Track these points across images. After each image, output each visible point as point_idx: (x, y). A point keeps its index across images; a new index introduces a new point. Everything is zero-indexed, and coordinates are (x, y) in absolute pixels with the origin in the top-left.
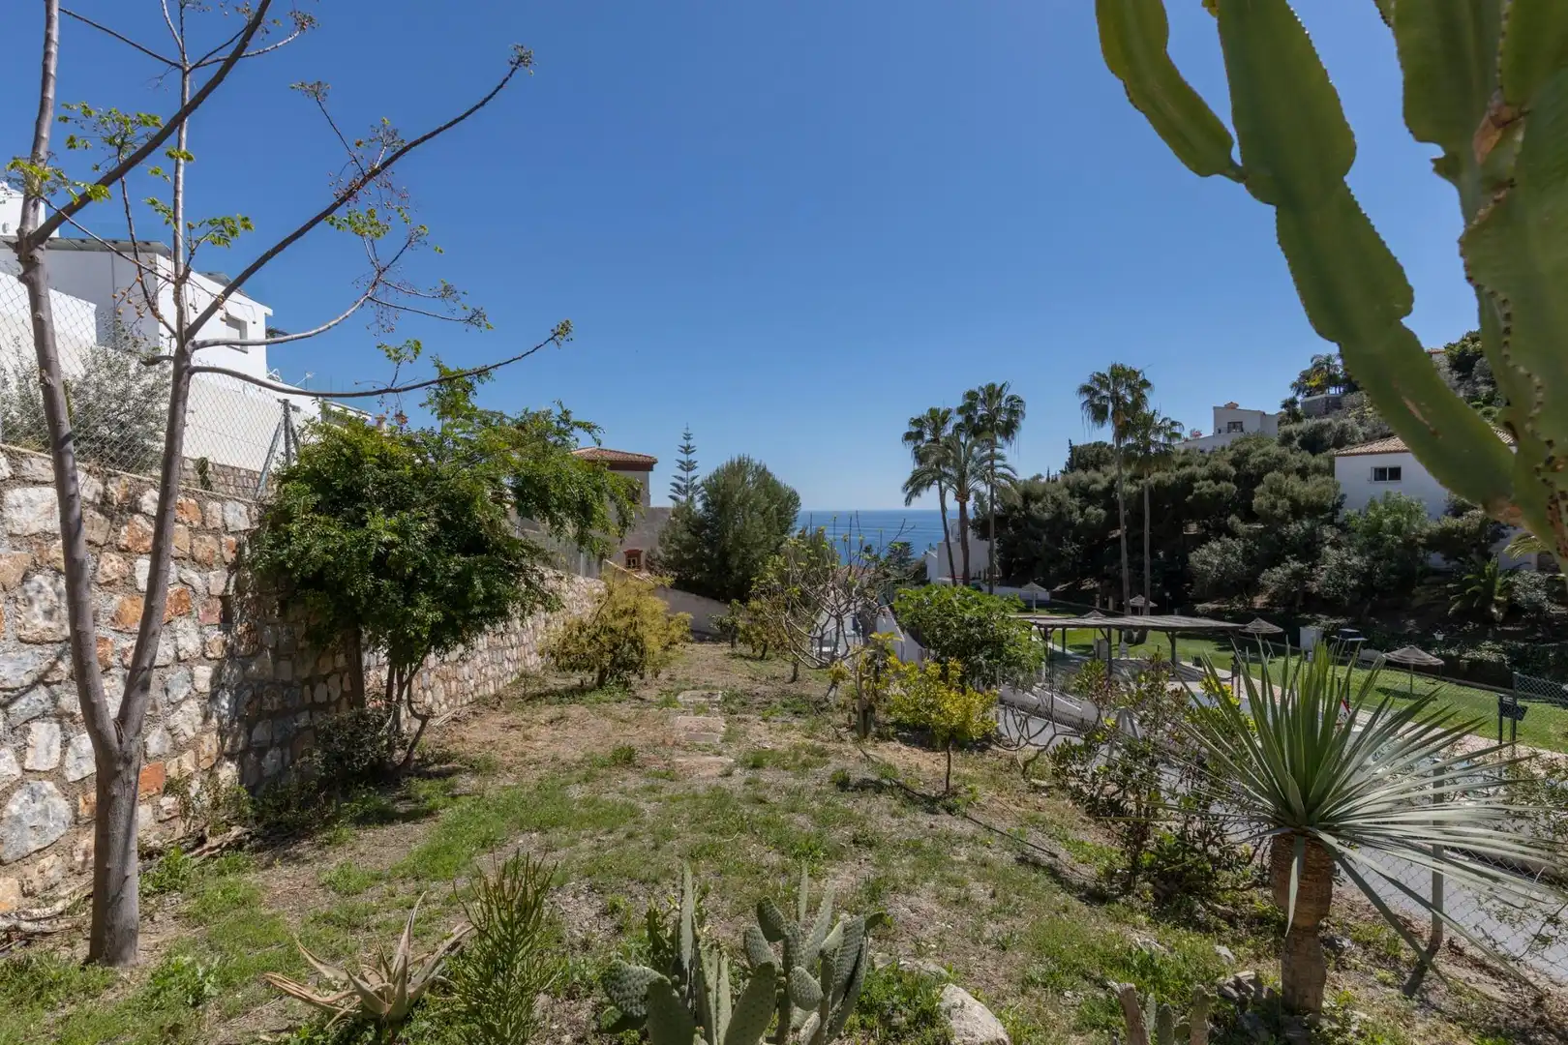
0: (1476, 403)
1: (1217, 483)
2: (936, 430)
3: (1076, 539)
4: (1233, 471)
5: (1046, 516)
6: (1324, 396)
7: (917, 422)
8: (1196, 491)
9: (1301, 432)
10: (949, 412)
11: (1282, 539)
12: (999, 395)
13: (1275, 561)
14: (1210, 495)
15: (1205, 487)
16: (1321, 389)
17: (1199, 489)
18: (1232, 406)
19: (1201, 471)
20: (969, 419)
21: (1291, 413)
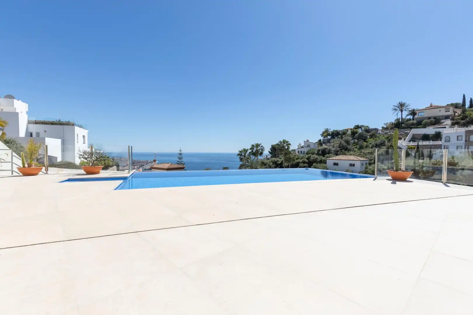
0: (354, 144)
1: (304, 164)
2: (245, 154)
4: (307, 161)
6: (327, 138)
7: (241, 152)
8: (300, 166)
9: (321, 150)
10: (248, 149)
12: (259, 146)
16: (326, 136)
17: (300, 165)
18: (308, 141)
19: (301, 161)
20: (252, 151)
21: (320, 143)
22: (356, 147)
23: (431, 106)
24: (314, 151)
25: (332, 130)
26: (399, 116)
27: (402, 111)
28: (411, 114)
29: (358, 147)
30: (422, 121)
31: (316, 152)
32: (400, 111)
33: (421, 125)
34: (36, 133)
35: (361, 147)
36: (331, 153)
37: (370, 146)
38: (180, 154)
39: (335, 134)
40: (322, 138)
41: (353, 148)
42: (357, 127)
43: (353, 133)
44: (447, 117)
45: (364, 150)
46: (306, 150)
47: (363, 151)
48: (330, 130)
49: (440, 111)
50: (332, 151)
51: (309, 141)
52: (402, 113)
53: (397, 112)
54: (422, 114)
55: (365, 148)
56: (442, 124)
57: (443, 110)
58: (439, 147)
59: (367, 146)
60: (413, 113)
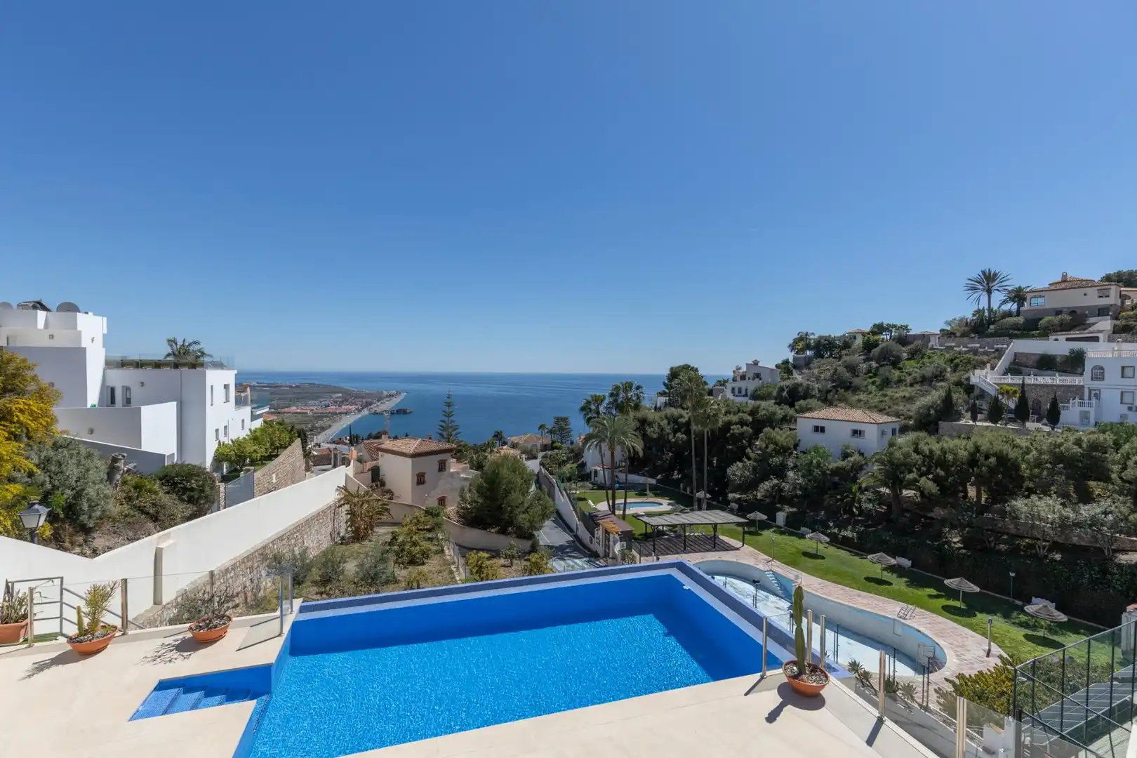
0: (870, 375)
1: (742, 427)
2: (597, 407)
3: (670, 450)
4: (750, 419)
5: (655, 436)
6: (804, 356)
7: (588, 402)
8: (731, 431)
9: (787, 387)
10: (604, 397)
11: (769, 465)
12: (631, 387)
13: (765, 478)
14: (739, 434)
15: (736, 429)
16: (803, 350)
17: (733, 430)
18: (756, 363)
19: (735, 418)
20: (616, 400)
21: (785, 368)
22: (873, 383)
23: (1064, 281)
24: (770, 390)
25: (816, 336)
26: (984, 304)
27: (989, 292)
28: (1012, 300)
29: (878, 380)
30: (1041, 319)
31: (775, 393)
32: (985, 293)
33: (1038, 330)
34: (123, 387)
35: (886, 383)
36: (812, 396)
37: (909, 379)
38: (449, 405)
39: (825, 347)
40: (790, 356)
41: (866, 383)
42: (879, 329)
43: (868, 346)
44: (1102, 312)
45: (891, 390)
46: (751, 385)
47: (889, 392)
48: (812, 337)
49: (1085, 295)
50: (813, 389)
51: (759, 365)
52: (989, 297)
53: (976, 295)
54: (1041, 300)
55: (895, 386)
56: (1091, 329)
57: (1093, 292)
58: (1078, 391)
59: (900, 381)
60: (1018, 296)
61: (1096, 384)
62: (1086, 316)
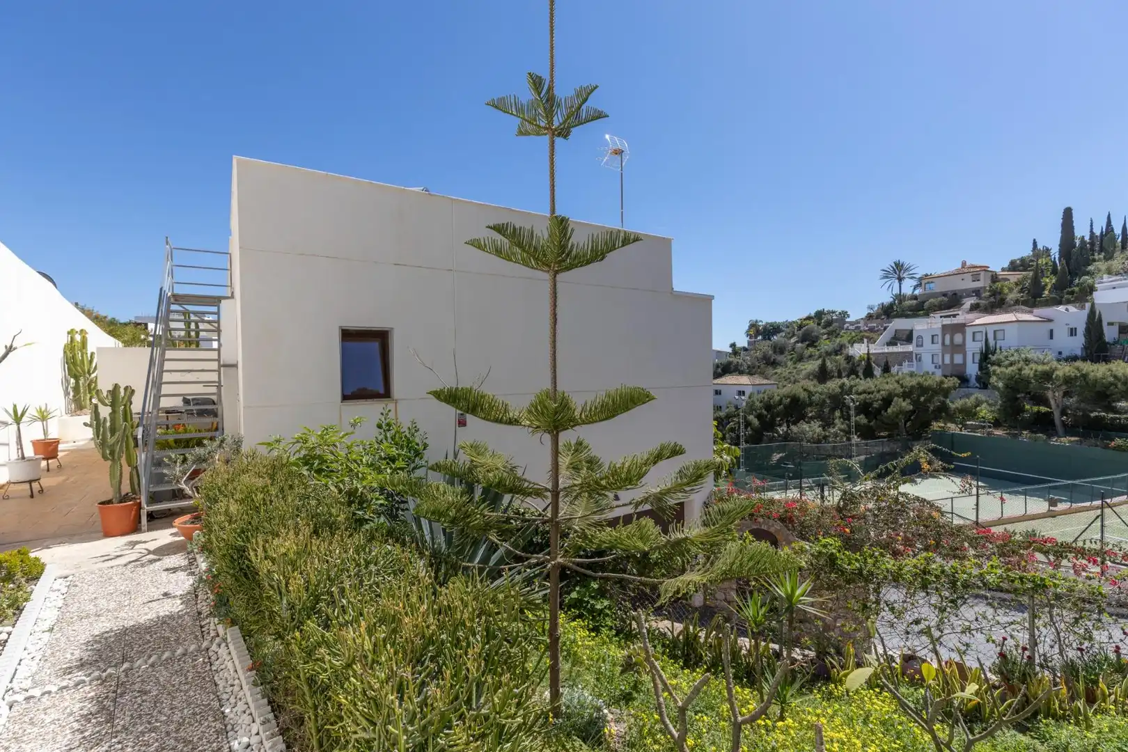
6: (754, 340)
16: (755, 336)
22: (791, 359)
23: (964, 264)
25: (763, 323)
26: (896, 291)
27: (900, 279)
29: (796, 357)
32: (897, 281)
35: (800, 359)
37: (817, 353)
39: (769, 331)
41: (786, 359)
43: (800, 327)
47: (799, 366)
48: (760, 324)
50: (742, 365)
52: (900, 284)
53: (889, 283)
54: (933, 286)
57: (968, 277)
58: (908, 356)
59: (811, 356)
60: (921, 282)
61: (919, 350)
62: (962, 297)
